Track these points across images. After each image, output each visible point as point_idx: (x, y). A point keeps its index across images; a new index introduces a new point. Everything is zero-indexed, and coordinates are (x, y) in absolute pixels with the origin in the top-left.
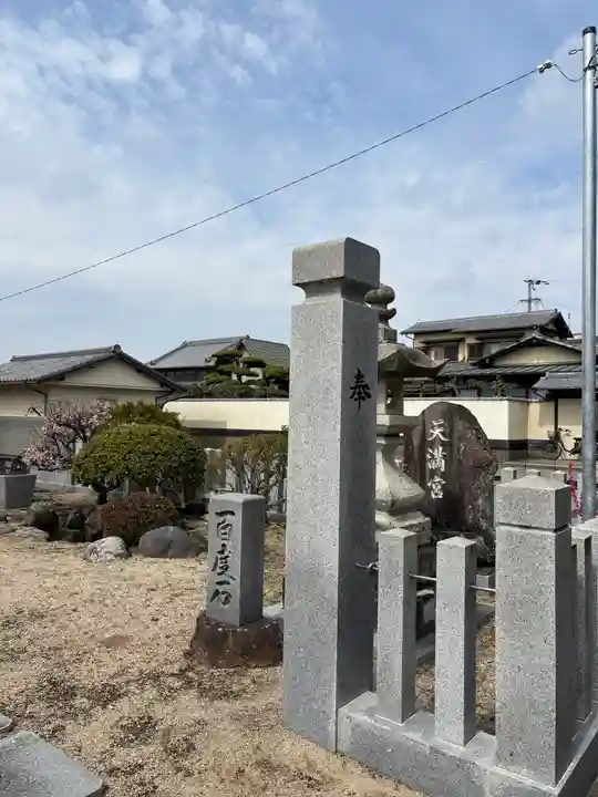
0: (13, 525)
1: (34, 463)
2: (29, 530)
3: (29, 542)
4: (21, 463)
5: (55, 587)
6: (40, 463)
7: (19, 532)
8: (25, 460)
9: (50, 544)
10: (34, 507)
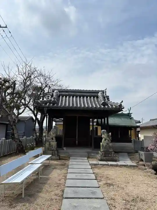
0: (146, 167)
1: (151, 149)
2: (150, 170)
3: (149, 174)
4: (148, 149)
5: (151, 191)
6: (153, 150)
7: (147, 170)
8: (148, 148)
9: (155, 175)
10: (153, 162)
